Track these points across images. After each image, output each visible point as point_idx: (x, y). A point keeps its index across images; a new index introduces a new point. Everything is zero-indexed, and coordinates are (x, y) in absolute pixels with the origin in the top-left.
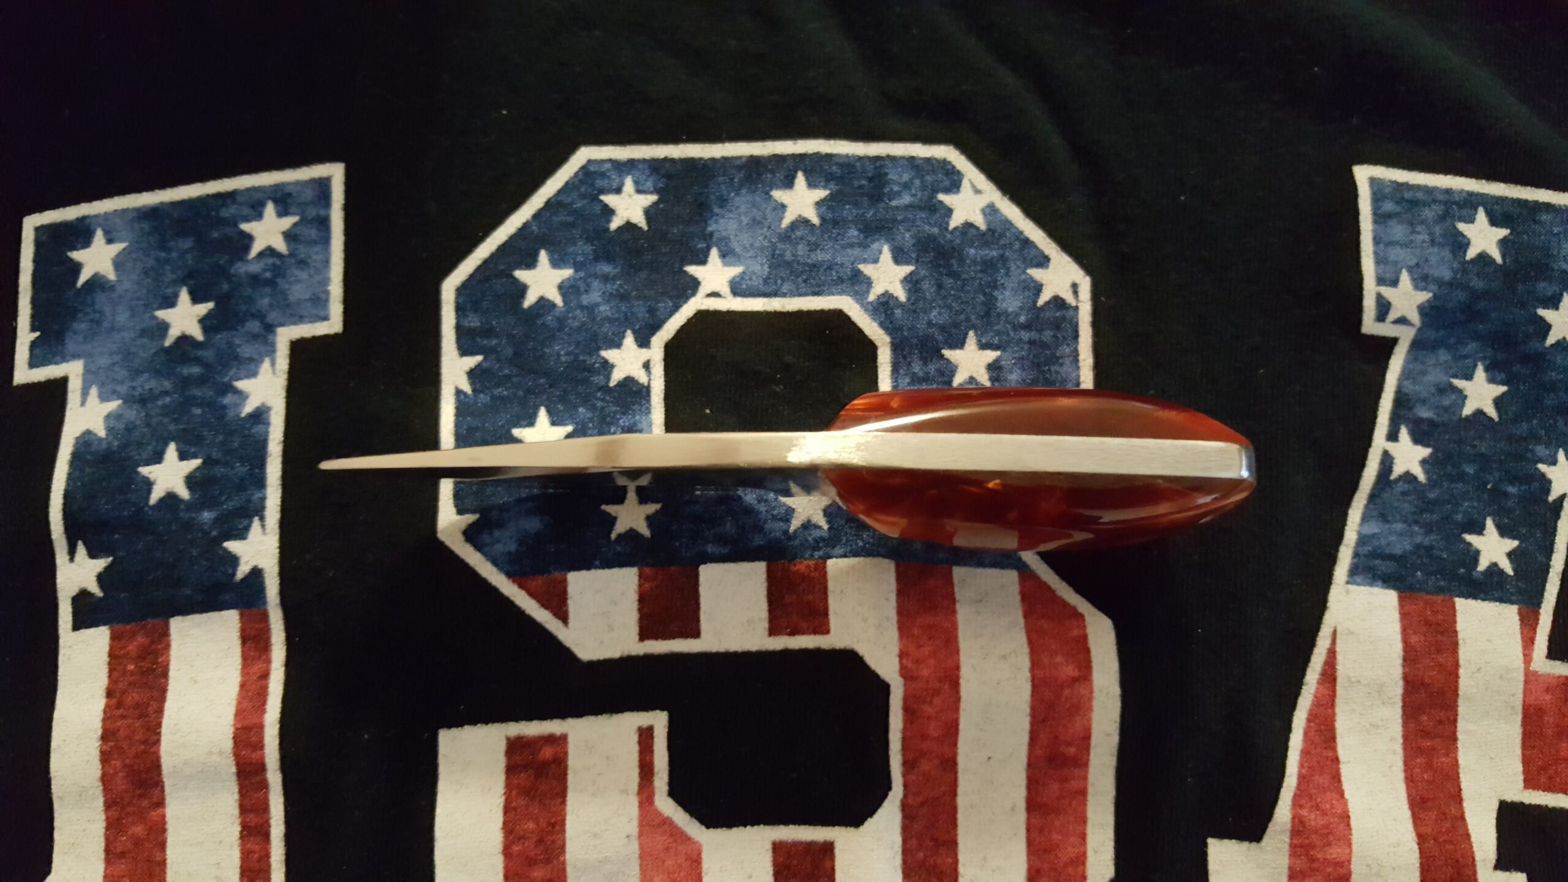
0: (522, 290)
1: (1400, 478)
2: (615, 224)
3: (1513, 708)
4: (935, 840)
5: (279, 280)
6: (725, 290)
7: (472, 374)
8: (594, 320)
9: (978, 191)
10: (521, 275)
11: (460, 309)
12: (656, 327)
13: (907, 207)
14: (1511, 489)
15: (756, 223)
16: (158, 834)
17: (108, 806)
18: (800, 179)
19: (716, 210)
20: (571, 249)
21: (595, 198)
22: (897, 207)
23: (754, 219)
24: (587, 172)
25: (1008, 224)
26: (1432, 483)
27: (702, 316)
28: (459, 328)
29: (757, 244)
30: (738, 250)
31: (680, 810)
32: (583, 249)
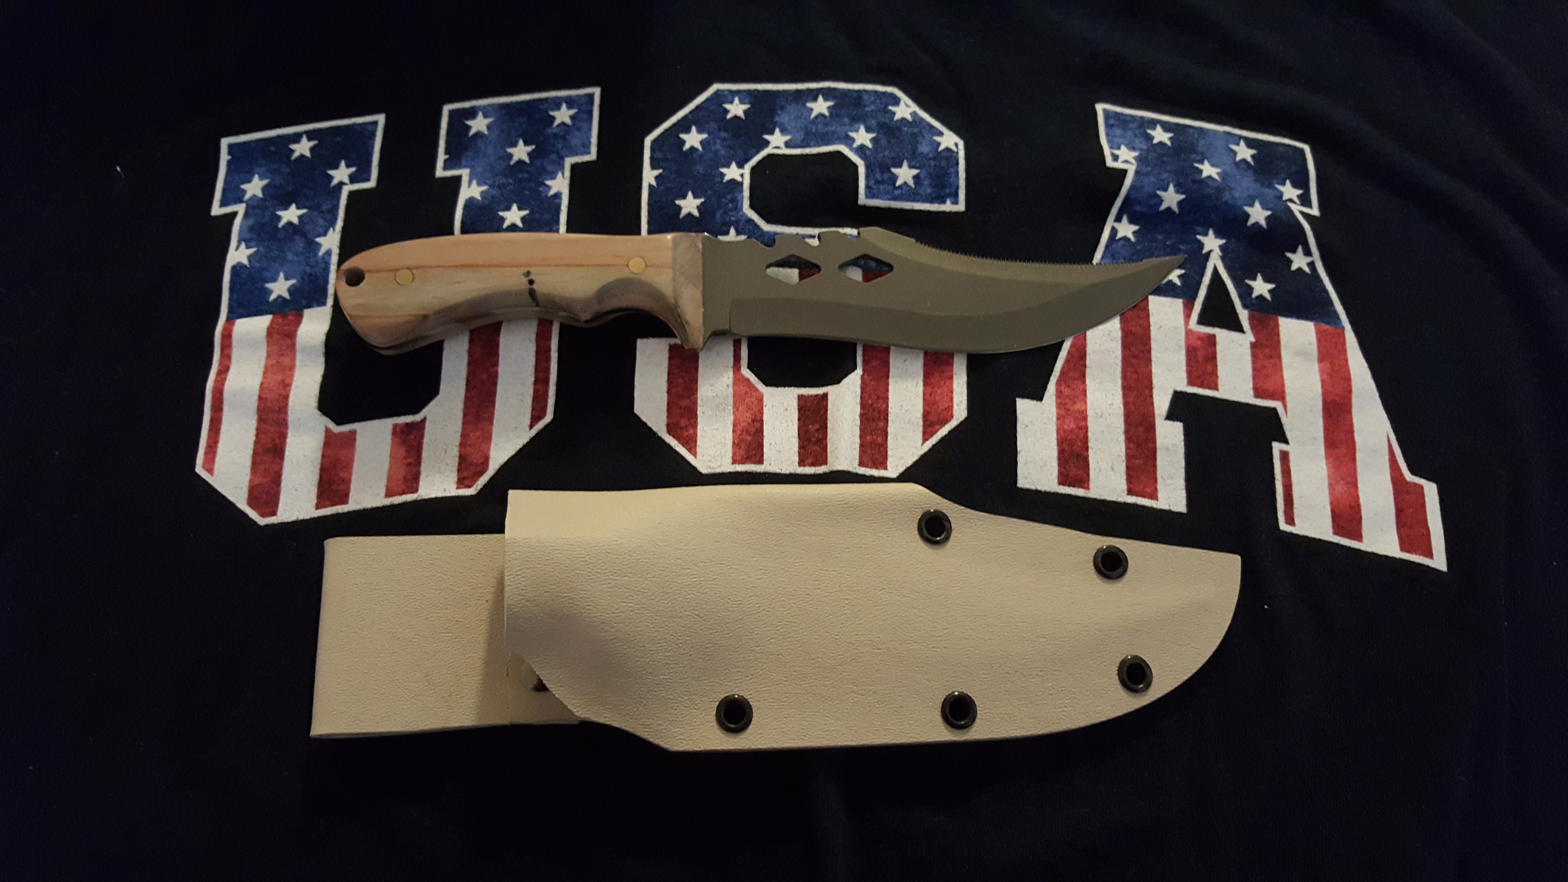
0: (683, 142)
1: (1120, 239)
2: (729, 116)
3: (1180, 347)
4: (878, 397)
5: (567, 136)
6: (783, 146)
7: (657, 178)
8: (717, 156)
9: (907, 106)
10: (683, 136)
11: (653, 150)
12: (747, 160)
13: (872, 111)
14: (1182, 247)
15: (797, 117)
16: (493, 380)
17: (469, 364)
18: (820, 98)
19: (779, 112)
20: (707, 126)
21: (720, 105)
22: (868, 111)
23: (797, 116)
24: (717, 93)
25: (922, 120)
26: (1137, 243)
27: (770, 156)
28: (652, 159)
29: (799, 126)
30: (789, 128)
31: (753, 376)
32: (714, 126)
